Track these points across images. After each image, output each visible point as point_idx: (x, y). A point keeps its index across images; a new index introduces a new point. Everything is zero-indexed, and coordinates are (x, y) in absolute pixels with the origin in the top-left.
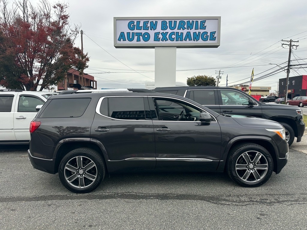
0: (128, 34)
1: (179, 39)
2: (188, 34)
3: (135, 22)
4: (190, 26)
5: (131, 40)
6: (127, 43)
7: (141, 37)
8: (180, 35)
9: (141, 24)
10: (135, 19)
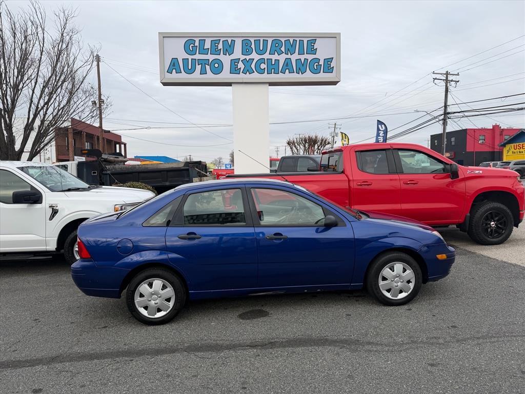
0: (185, 61)
1: (273, 70)
2: (288, 63)
3: (197, 40)
4: (290, 49)
5: (191, 71)
6: (183, 77)
7: (208, 67)
8: (273, 63)
9: (208, 45)
10: (196, 35)
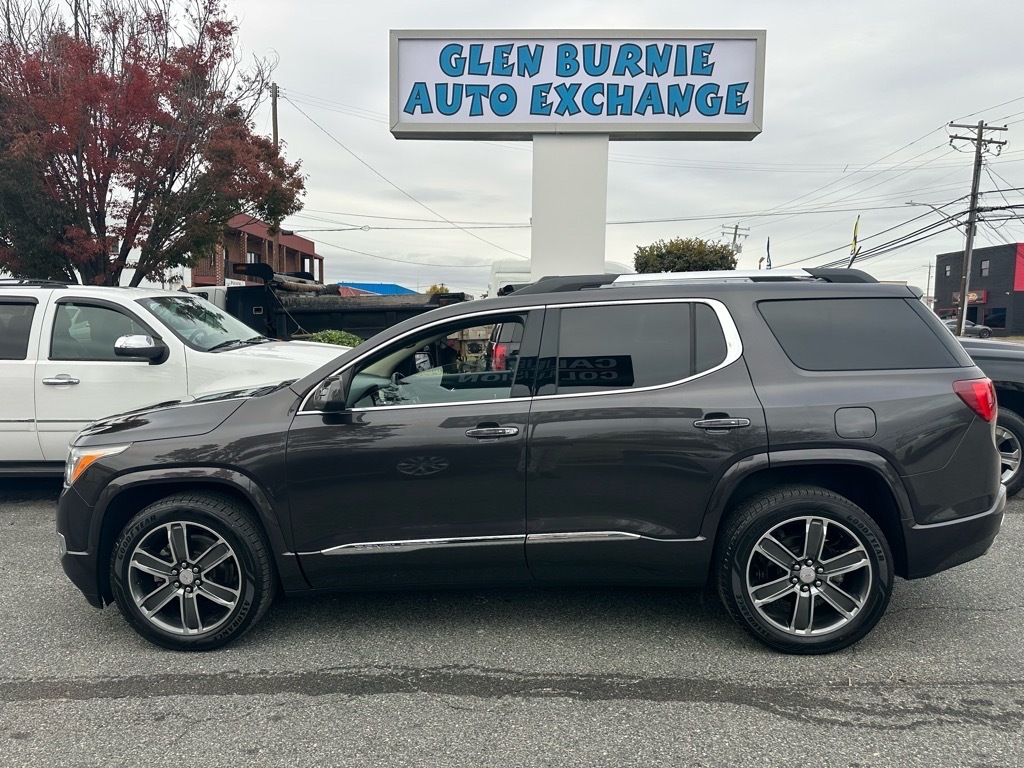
0: (441, 88)
1: (619, 107)
2: (651, 91)
3: (466, 46)
4: (658, 64)
5: (449, 110)
6: (436, 120)
7: (486, 102)
8: (621, 93)
9: (487, 56)
10: (465, 35)
